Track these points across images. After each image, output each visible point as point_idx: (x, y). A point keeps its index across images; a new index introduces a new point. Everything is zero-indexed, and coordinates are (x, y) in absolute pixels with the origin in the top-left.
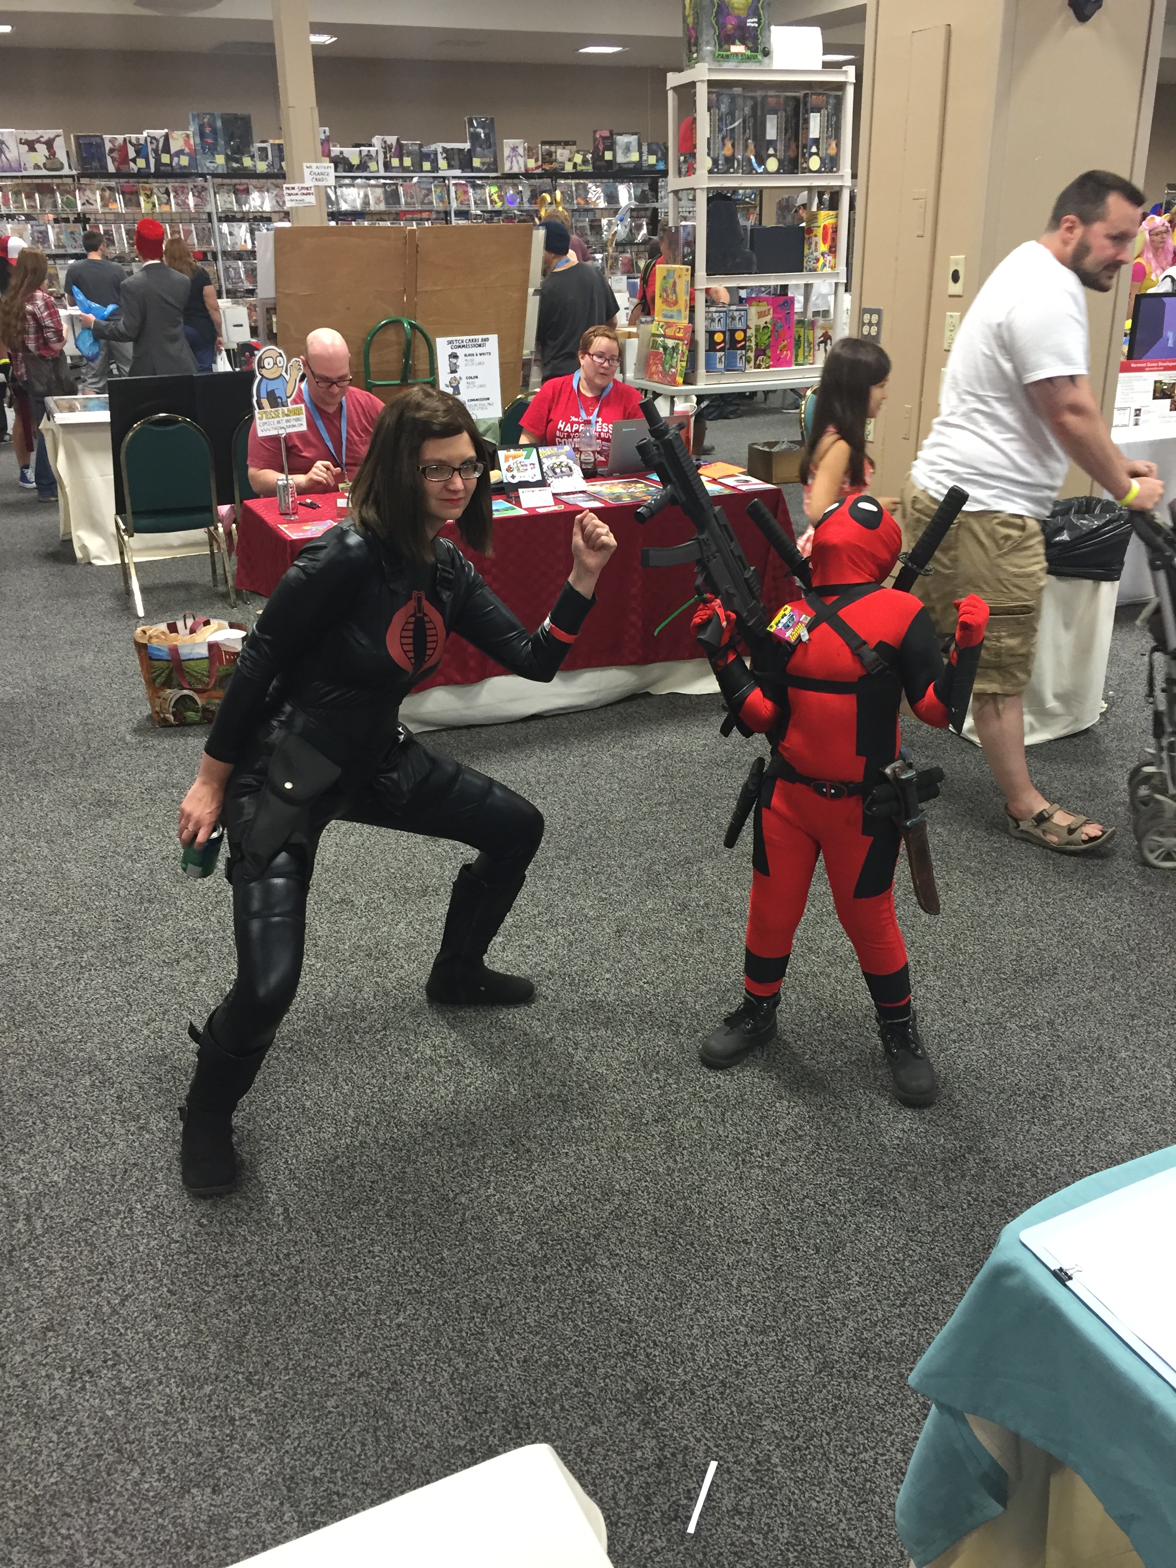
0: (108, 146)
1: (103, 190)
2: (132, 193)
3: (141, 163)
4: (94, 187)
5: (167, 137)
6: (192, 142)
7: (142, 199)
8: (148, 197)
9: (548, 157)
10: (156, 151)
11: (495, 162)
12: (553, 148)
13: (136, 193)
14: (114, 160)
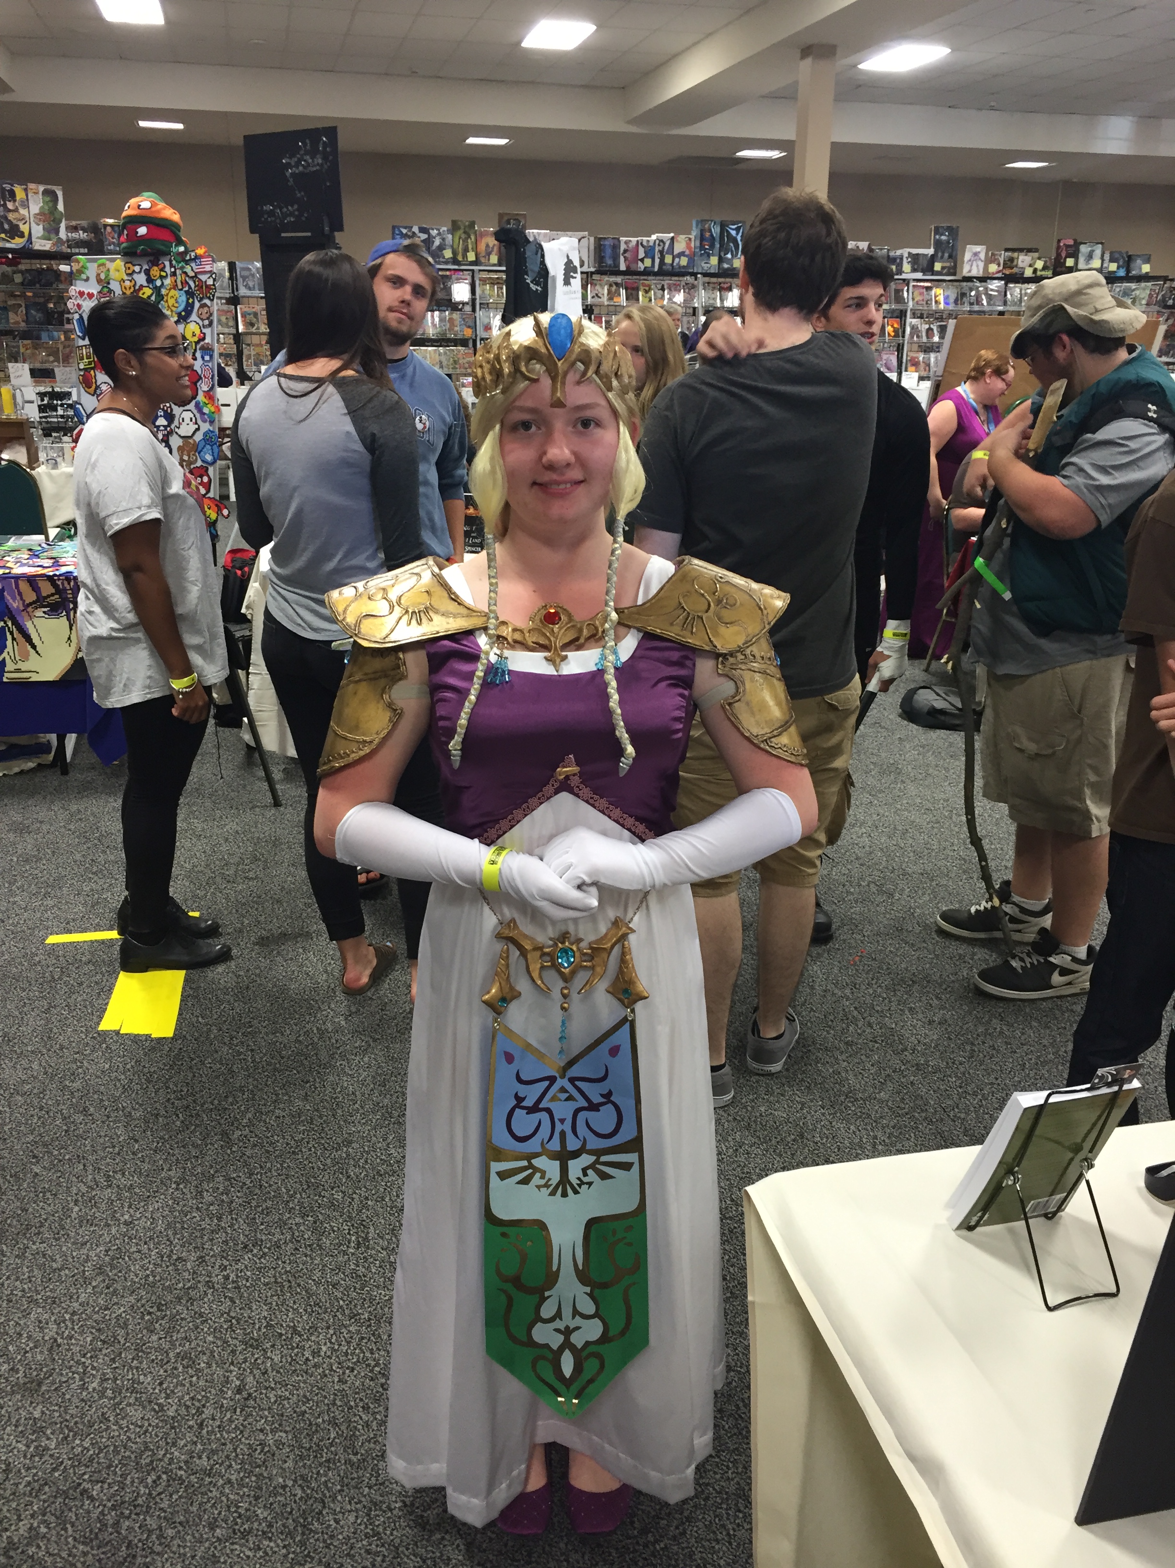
0: (623, 247)
1: (611, 285)
2: (633, 289)
3: (648, 262)
4: (603, 283)
5: (672, 239)
6: (693, 245)
7: (640, 293)
8: (646, 292)
9: (1010, 263)
10: (661, 252)
11: (955, 267)
12: (1015, 255)
13: (637, 289)
14: (626, 259)
